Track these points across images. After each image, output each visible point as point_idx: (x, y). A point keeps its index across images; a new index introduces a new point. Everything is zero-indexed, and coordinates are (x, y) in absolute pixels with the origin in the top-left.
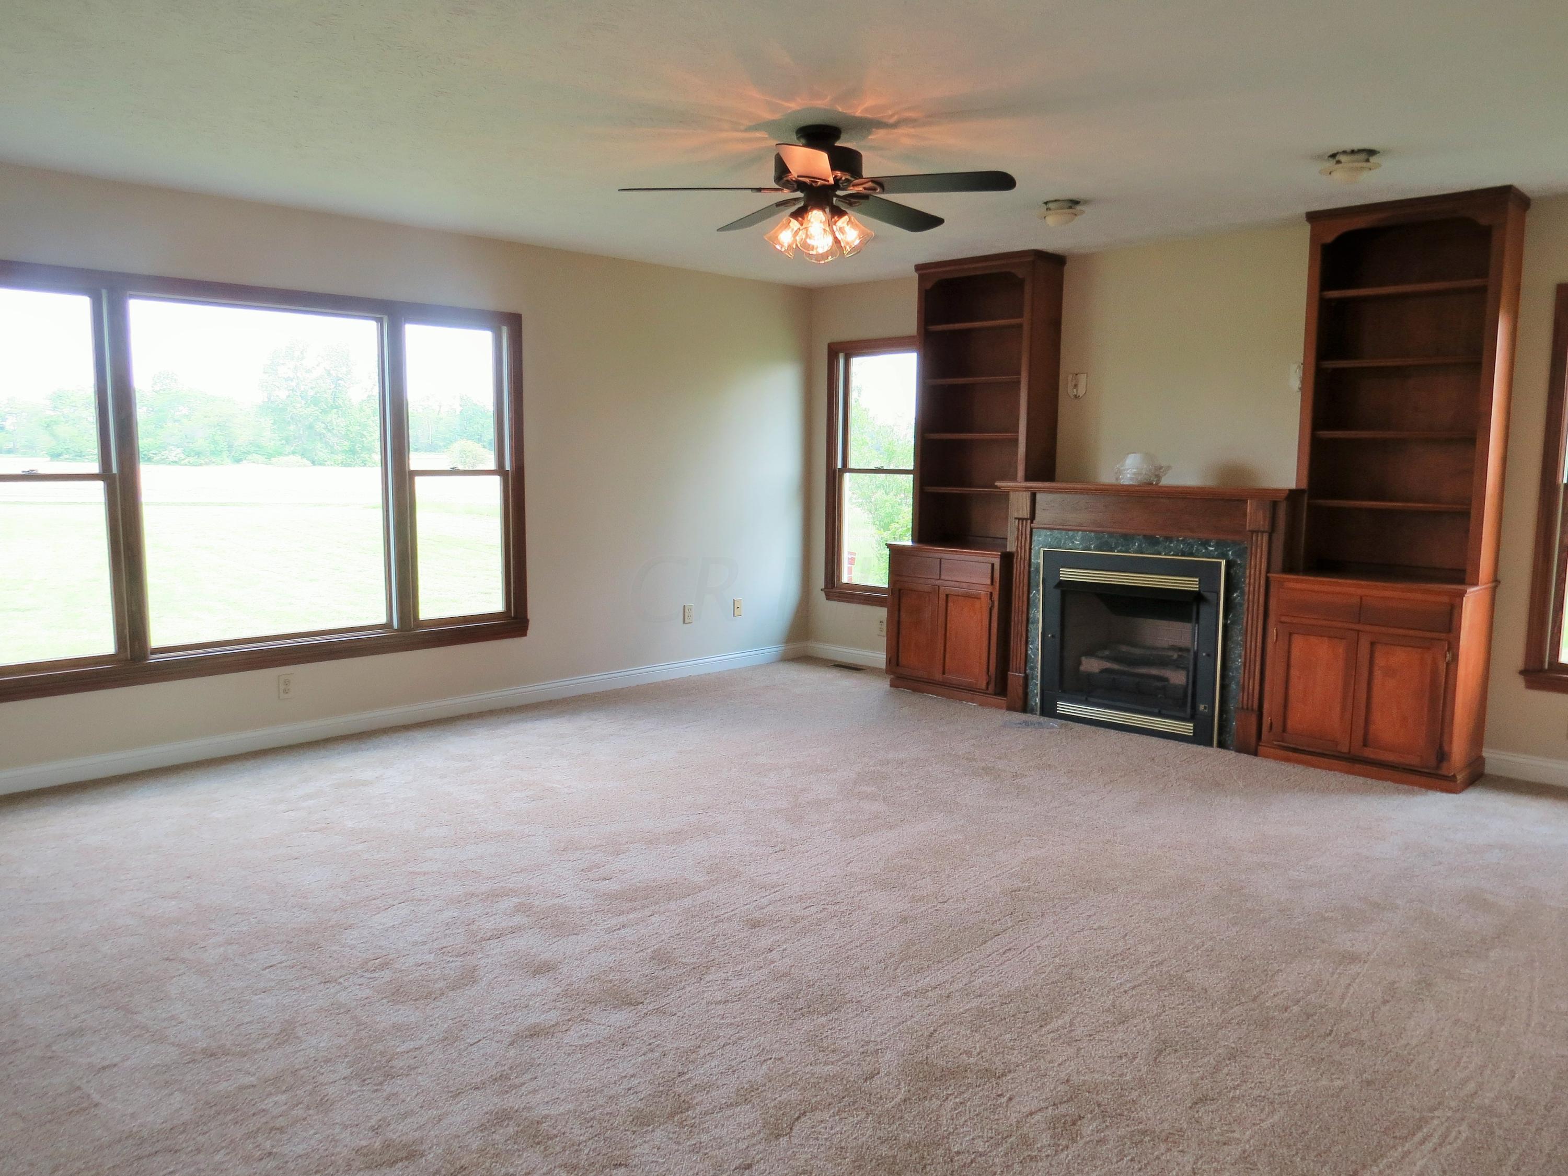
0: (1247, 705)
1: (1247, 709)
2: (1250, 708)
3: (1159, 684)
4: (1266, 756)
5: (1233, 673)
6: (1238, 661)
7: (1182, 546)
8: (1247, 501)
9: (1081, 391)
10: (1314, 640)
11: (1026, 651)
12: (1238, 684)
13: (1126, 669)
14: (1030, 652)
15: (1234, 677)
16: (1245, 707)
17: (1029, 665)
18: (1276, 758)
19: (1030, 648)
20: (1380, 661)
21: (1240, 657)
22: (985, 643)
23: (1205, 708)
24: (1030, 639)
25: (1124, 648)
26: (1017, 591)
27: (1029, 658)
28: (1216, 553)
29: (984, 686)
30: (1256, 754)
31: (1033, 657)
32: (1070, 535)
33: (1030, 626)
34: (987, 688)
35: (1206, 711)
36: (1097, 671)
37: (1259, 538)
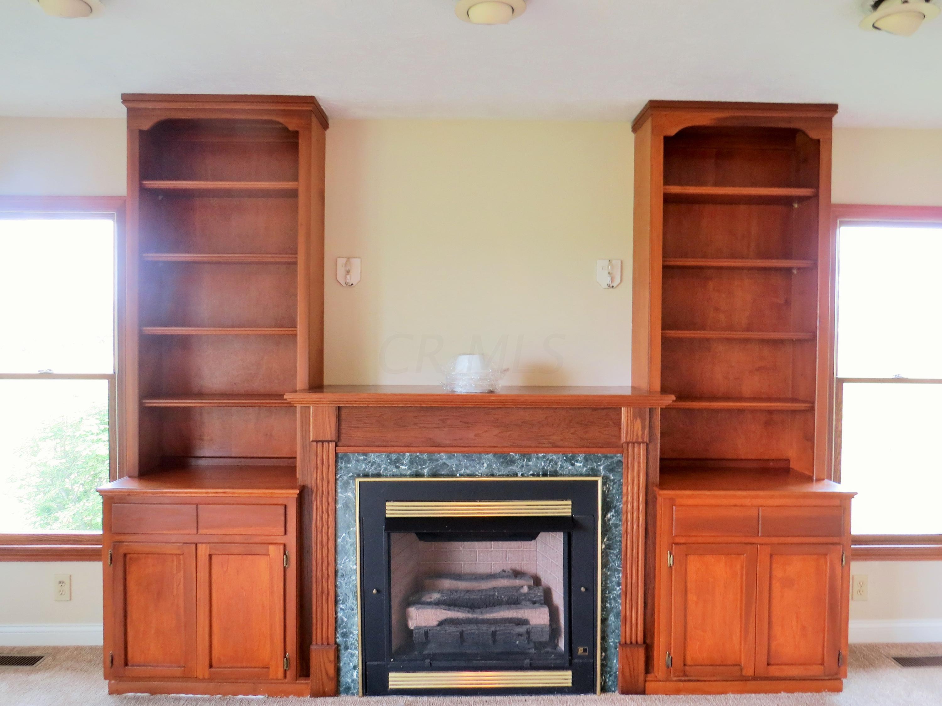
0: (631, 639)
1: (631, 643)
2: (634, 641)
3: (522, 629)
4: (656, 692)
5: (610, 604)
6: (616, 590)
7: (543, 464)
8: (621, 408)
9: (354, 278)
10: (710, 559)
11: (336, 613)
12: (617, 616)
13: (470, 616)
14: (340, 614)
15: (612, 608)
16: (628, 641)
17: (340, 631)
18: (667, 693)
19: (341, 609)
20: (778, 573)
21: (619, 584)
22: (279, 617)
23: (585, 650)
24: (340, 598)
25: (447, 584)
26: (319, 536)
27: (339, 622)
28: (585, 469)
29: (280, 675)
30: (643, 692)
31: (345, 620)
32: (394, 458)
33: (339, 580)
34: (285, 677)
35: (587, 654)
36: (435, 623)
37: (636, 450)
